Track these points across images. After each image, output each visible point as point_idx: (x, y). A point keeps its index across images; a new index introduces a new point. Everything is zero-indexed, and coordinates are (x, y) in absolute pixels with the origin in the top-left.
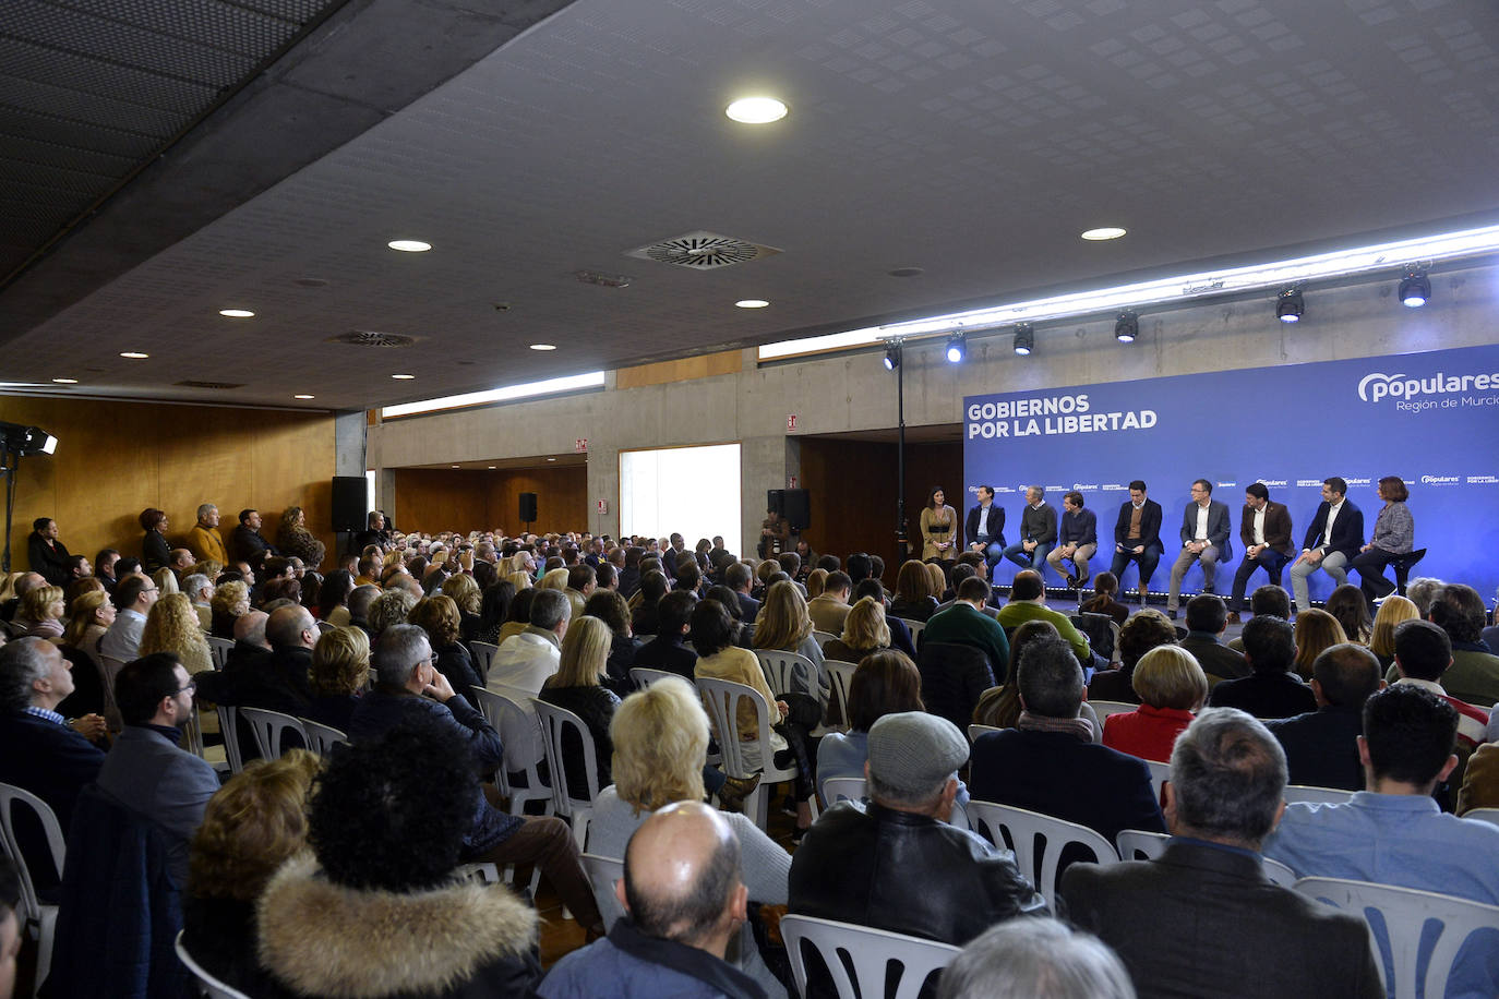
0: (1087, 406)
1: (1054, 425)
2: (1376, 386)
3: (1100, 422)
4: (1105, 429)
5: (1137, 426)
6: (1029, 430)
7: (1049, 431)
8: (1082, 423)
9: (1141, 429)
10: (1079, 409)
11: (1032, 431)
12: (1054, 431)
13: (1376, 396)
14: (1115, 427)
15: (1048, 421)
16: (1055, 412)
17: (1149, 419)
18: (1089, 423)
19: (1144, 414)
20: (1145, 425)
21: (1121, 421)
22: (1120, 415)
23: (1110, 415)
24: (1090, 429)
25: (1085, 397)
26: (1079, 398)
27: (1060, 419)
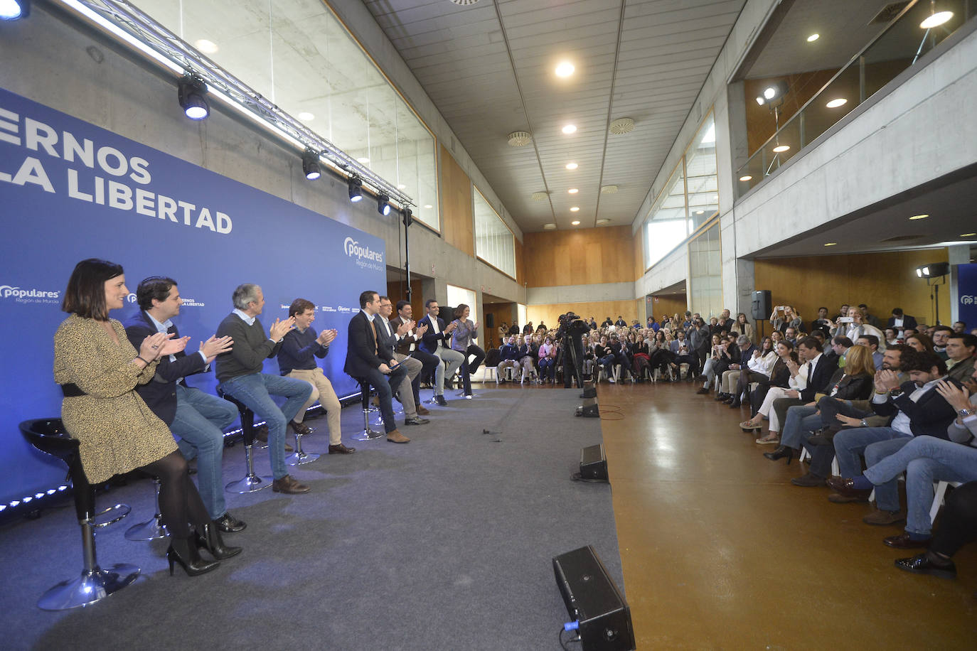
0: (147, 179)
1: (87, 186)
2: (350, 245)
3: (167, 208)
4: (174, 219)
5: (213, 229)
6: (22, 177)
7: (74, 192)
8: (141, 202)
9: (216, 233)
10: (133, 176)
11: (33, 180)
12: (88, 198)
13: (351, 252)
14: (187, 221)
15: (73, 175)
16: (89, 163)
17: (224, 224)
18: (152, 204)
19: (220, 216)
20: (220, 230)
21: (195, 215)
22: (193, 207)
23: (181, 204)
24: (152, 214)
25: (146, 164)
26: (135, 161)
27: (99, 182)
